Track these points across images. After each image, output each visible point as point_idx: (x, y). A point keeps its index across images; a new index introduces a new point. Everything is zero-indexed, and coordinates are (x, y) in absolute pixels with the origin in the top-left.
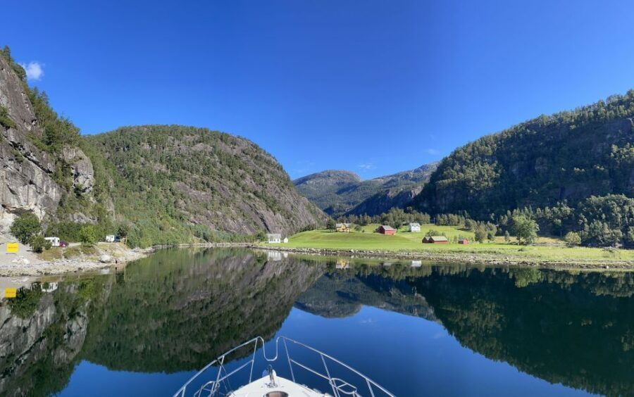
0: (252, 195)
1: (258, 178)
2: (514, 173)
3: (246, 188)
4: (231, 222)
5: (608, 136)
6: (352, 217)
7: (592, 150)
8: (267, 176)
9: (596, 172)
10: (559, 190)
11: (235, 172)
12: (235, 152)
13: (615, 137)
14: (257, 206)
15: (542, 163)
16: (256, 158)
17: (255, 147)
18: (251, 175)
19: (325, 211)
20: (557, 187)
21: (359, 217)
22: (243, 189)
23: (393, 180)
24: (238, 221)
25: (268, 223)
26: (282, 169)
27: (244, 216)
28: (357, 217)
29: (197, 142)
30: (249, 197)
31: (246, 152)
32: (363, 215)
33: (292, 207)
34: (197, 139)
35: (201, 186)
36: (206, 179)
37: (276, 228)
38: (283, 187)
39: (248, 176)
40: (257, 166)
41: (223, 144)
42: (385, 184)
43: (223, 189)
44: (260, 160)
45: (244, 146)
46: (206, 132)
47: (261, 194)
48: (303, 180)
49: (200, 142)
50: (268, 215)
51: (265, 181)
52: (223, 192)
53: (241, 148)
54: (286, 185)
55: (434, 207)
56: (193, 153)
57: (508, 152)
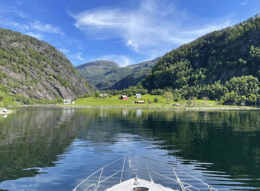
0: (52, 77)
1: (55, 67)
2: (196, 66)
3: (48, 73)
4: (39, 93)
5: (251, 41)
6: (108, 90)
7: (240, 50)
8: (61, 66)
9: (239, 63)
10: (218, 74)
11: (40, 63)
12: (40, 51)
13: (255, 40)
14: (55, 83)
15: (212, 59)
16: (54, 55)
17: (53, 48)
18: (50, 65)
19: (97, 86)
20: (217, 73)
21: (112, 91)
22: (46, 74)
23: (138, 68)
24: (43, 92)
25: (62, 93)
26: (70, 62)
27: (47, 89)
28: (111, 90)
29: (14, 41)
30: (50, 78)
31: (48, 51)
32: (114, 90)
33: (76, 85)
34: (13, 39)
35: (17, 70)
36: (21, 66)
37: (67, 96)
38: (70, 73)
39: (49, 66)
40: (54, 60)
41: (32, 45)
42: (134, 70)
43: (33, 73)
44: (56, 56)
45: (46, 47)
46: (19, 35)
47: (57, 77)
48: (83, 66)
49: (16, 41)
50: (62, 89)
51: (60, 69)
52: (33, 74)
53: (43, 48)
54: (72, 72)
55: (152, 85)
56: (11, 48)
57: (193, 54)
